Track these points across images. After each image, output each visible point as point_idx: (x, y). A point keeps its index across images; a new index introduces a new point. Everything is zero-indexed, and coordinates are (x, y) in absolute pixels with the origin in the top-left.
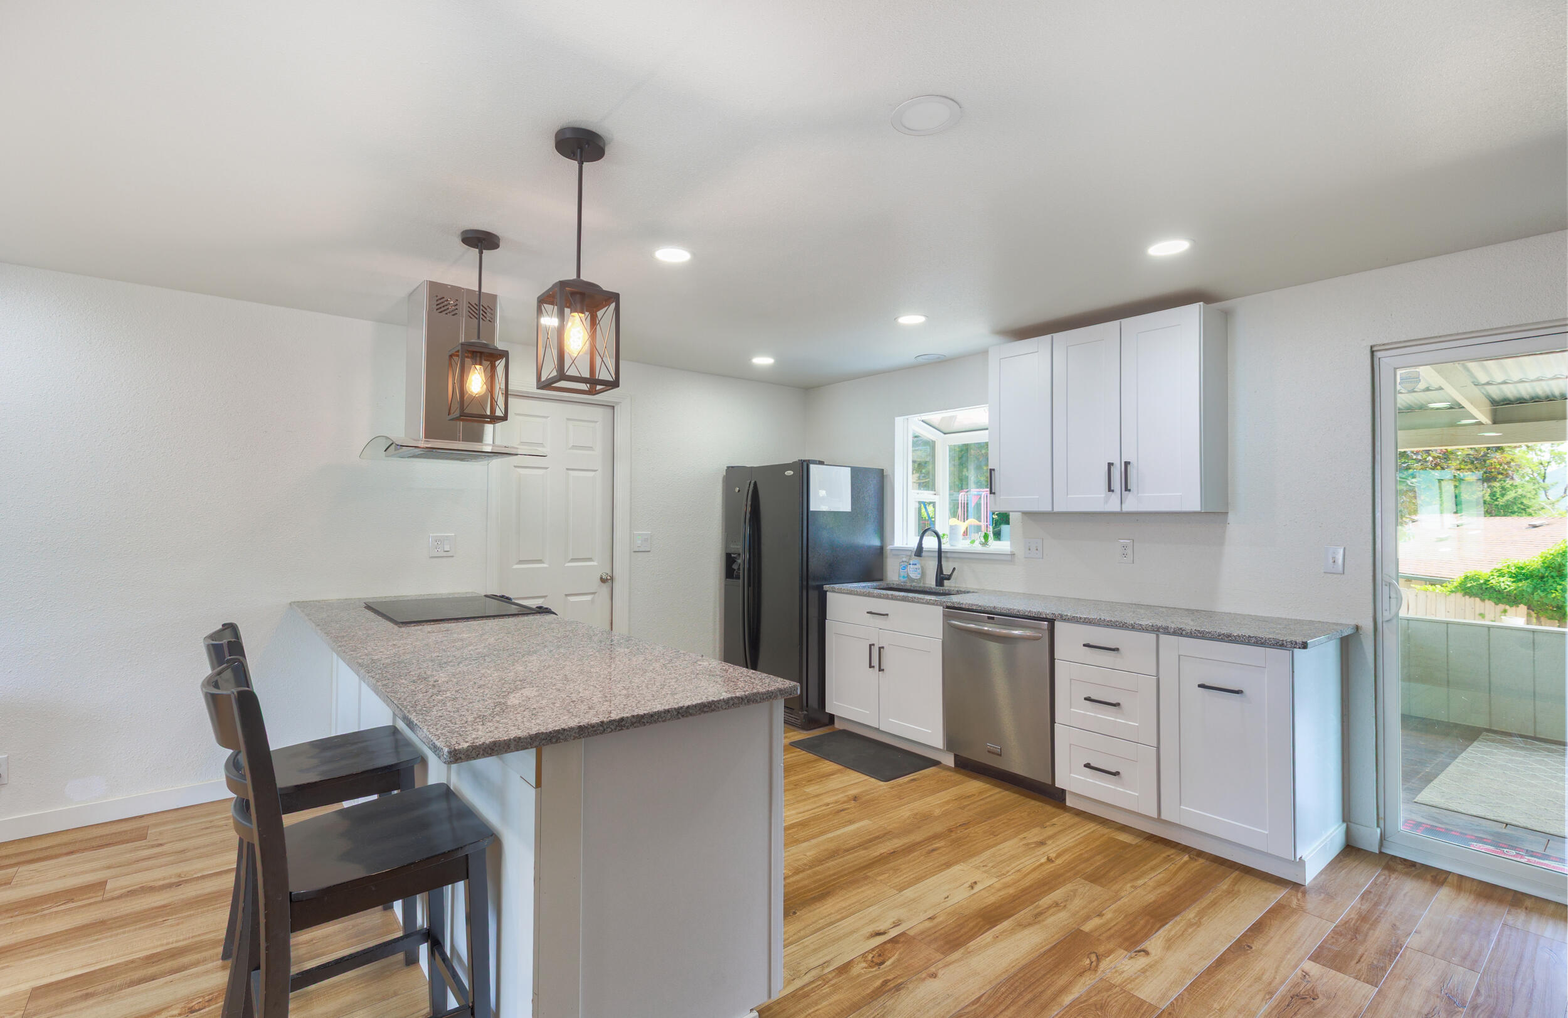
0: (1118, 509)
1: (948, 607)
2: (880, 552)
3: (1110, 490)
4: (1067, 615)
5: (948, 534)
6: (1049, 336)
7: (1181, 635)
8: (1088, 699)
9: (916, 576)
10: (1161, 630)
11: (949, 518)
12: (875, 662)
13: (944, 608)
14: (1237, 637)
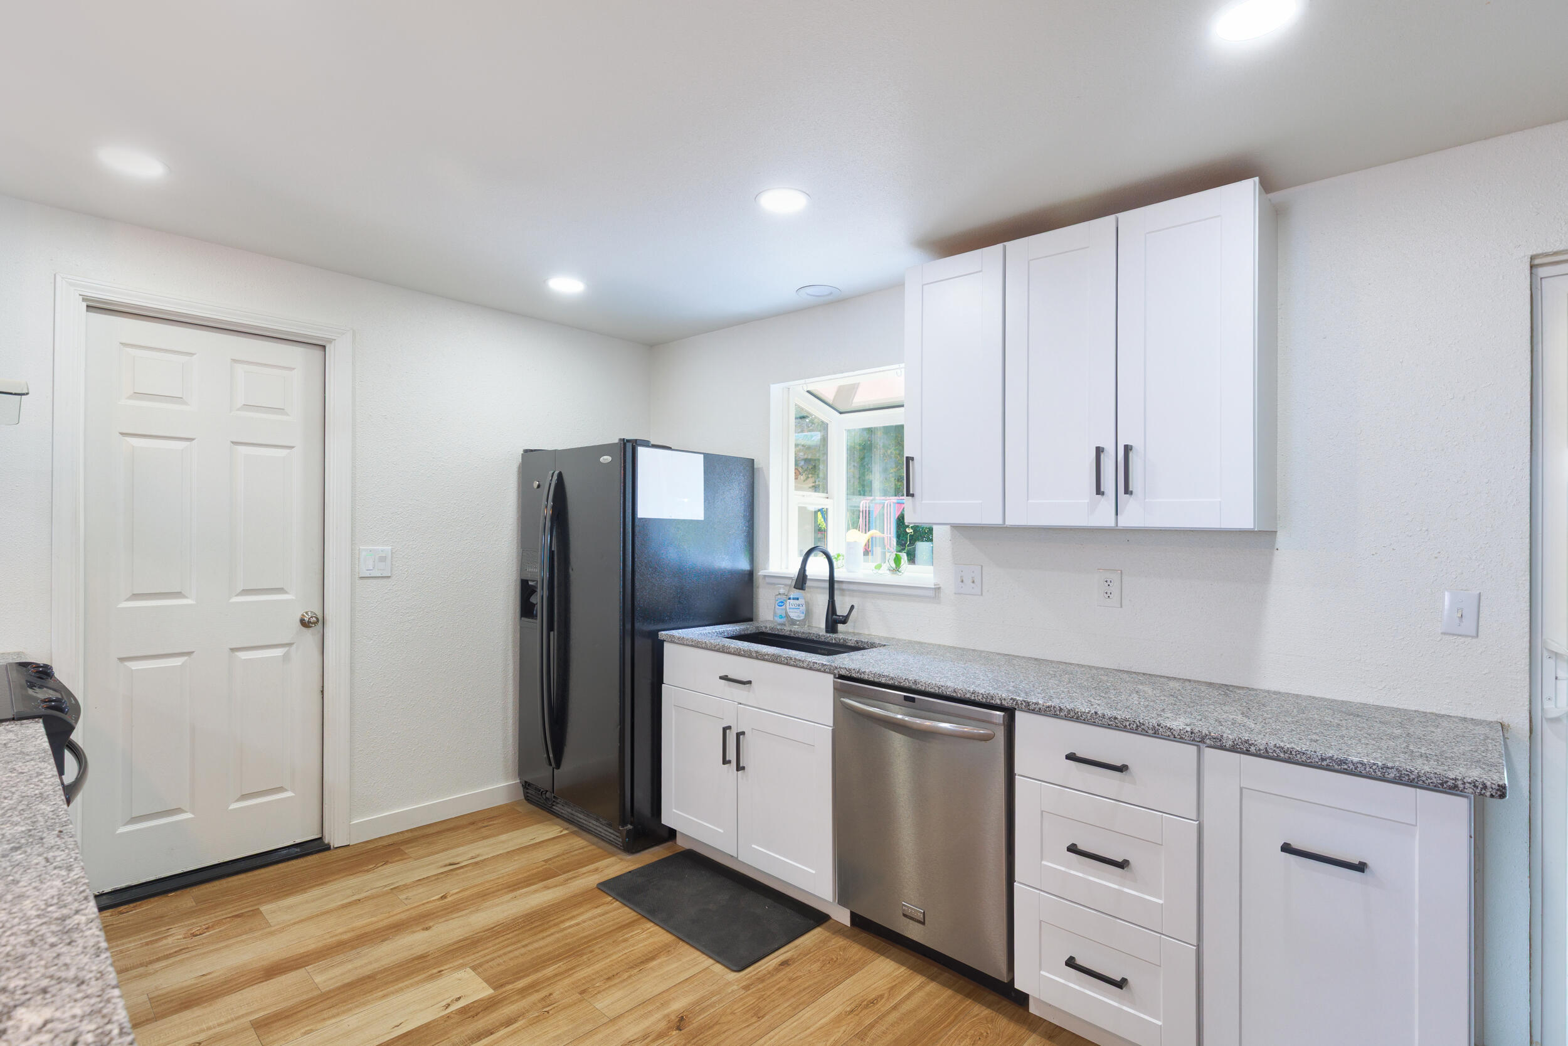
0: (1110, 522)
1: (841, 677)
2: (748, 580)
3: (1099, 492)
4: (1037, 704)
5: (844, 553)
6: (999, 246)
7: (1247, 752)
8: (1073, 849)
9: (799, 616)
10: (1208, 741)
11: (848, 529)
12: (732, 755)
13: (835, 677)
14: (1359, 765)
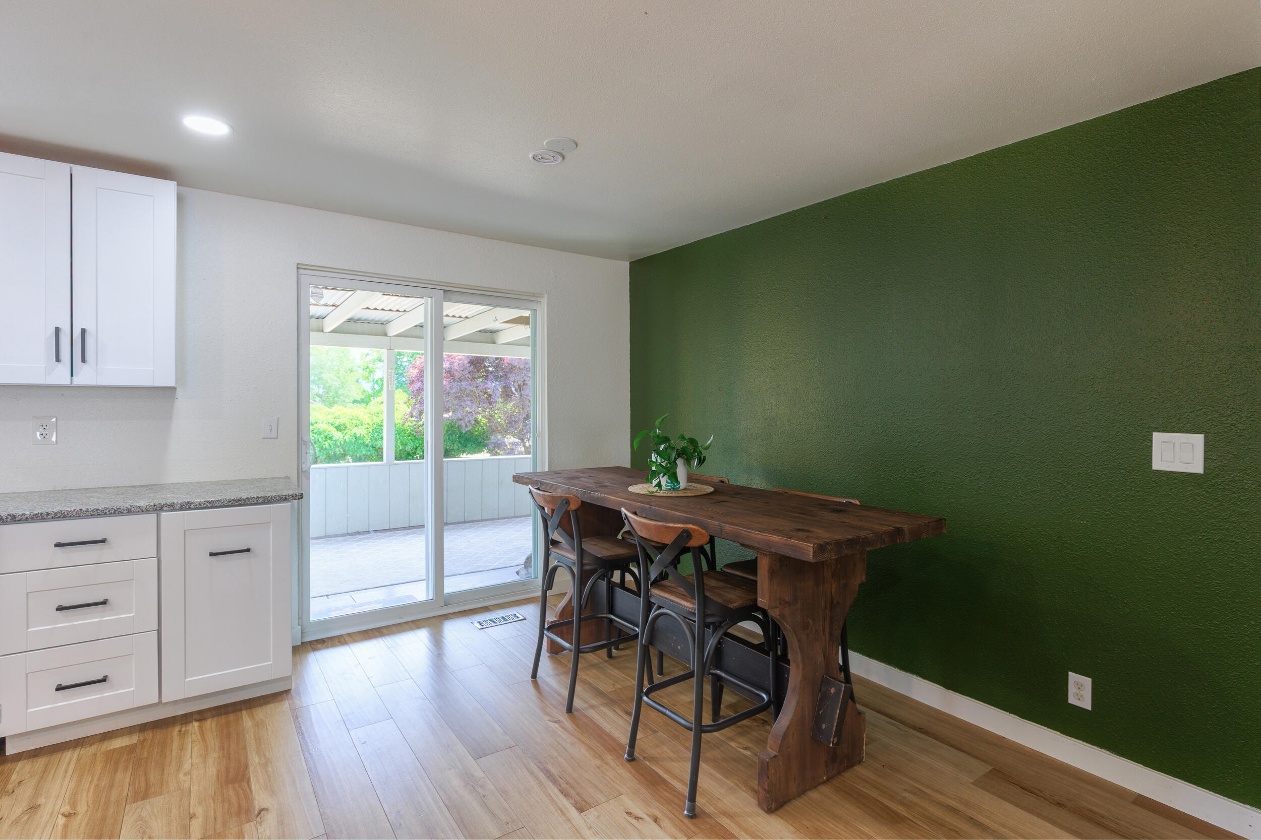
0: (65, 380)
3: (57, 359)
7: (189, 509)
8: (60, 608)
10: (161, 509)
14: (246, 500)
